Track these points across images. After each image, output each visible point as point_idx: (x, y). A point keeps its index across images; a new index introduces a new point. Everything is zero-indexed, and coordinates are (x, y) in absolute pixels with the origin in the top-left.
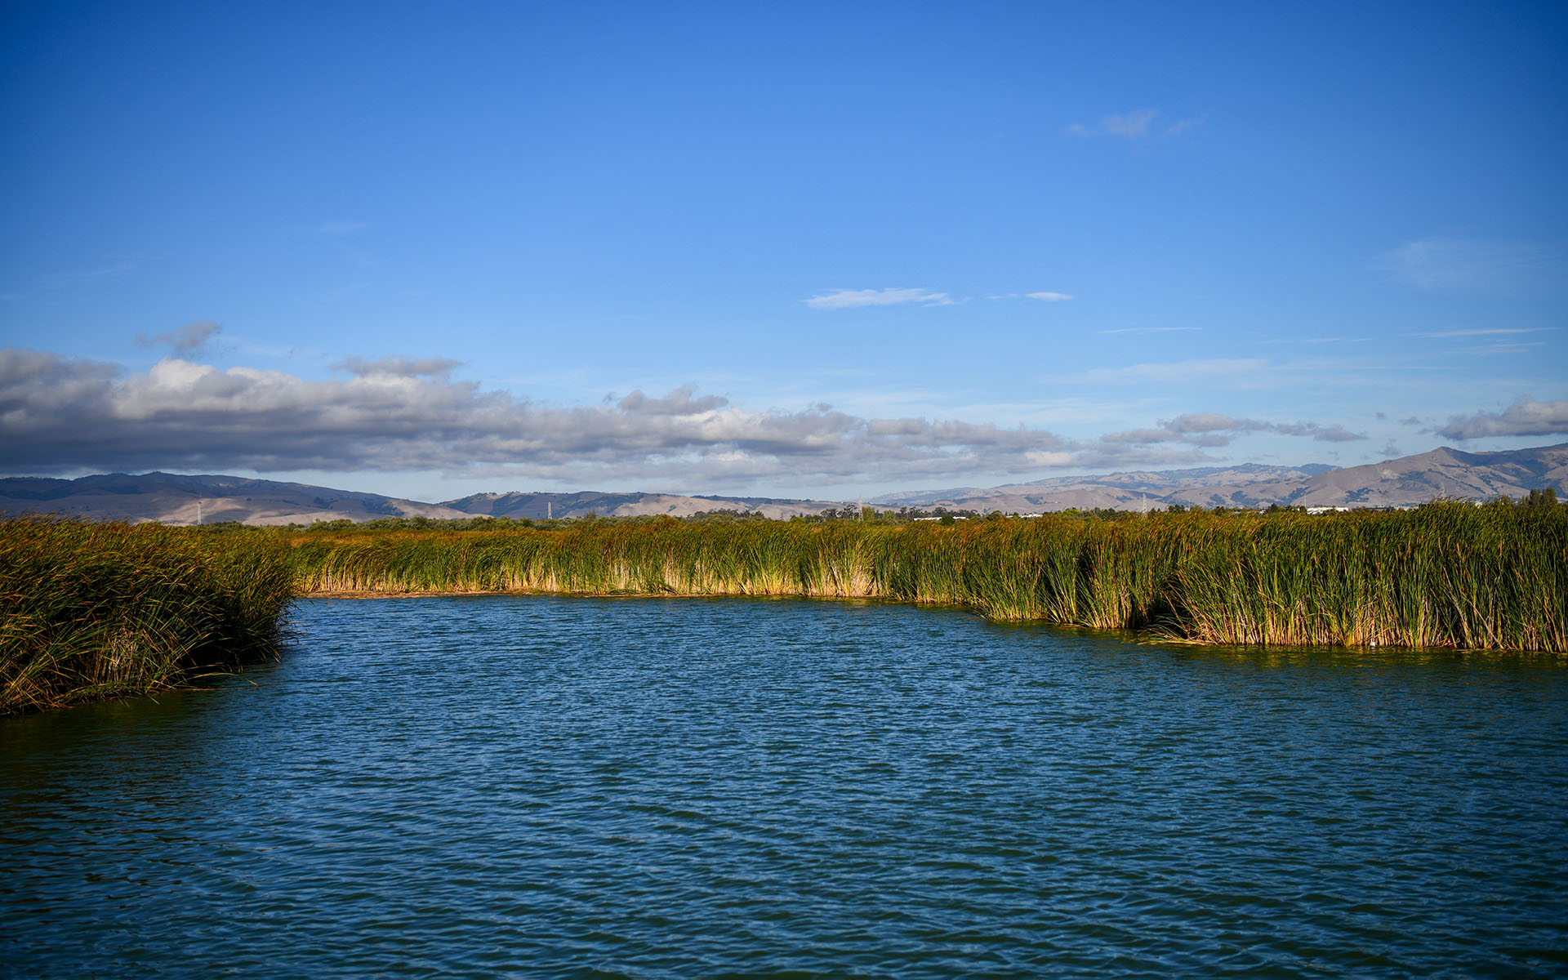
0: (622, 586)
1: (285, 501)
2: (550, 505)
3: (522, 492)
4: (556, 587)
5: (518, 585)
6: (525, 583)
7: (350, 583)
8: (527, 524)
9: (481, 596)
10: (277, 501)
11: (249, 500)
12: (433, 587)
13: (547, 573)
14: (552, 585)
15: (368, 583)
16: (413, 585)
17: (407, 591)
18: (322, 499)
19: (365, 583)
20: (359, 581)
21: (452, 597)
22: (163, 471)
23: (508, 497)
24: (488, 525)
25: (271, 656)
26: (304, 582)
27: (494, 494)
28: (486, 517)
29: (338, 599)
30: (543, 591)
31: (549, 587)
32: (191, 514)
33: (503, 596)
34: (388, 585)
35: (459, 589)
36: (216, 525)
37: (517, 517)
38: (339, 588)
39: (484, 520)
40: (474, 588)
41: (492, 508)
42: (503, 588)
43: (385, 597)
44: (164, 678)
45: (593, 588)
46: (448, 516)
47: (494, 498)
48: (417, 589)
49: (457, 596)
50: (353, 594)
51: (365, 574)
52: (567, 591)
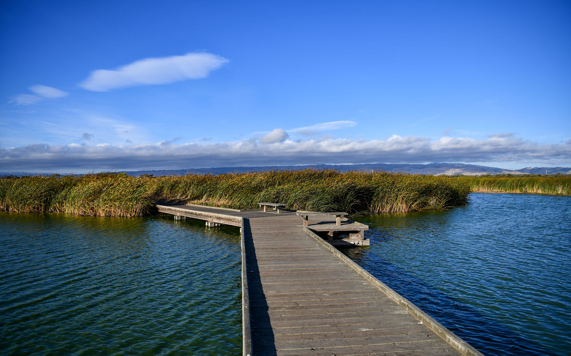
0: (560, 192)
1: (474, 169)
2: (546, 171)
3: (539, 167)
4: (541, 192)
5: (530, 191)
6: (532, 191)
7: (487, 189)
8: (539, 176)
9: (520, 194)
10: (472, 169)
11: (466, 169)
12: (507, 191)
13: (538, 189)
14: (540, 191)
15: (491, 189)
16: (502, 190)
17: (501, 192)
18: (483, 169)
19: (490, 190)
20: (489, 189)
21: (512, 193)
22: (445, 162)
23: (534, 169)
24: (528, 176)
25: (464, 204)
26: (475, 189)
27: (530, 168)
28: (528, 174)
29: (483, 193)
30: (537, 193)
31: (539, 192)
32: (450, 173)
33: (526, 194)
34: (496, 190)
35: (514, 192)
36: (458, 175)
37: (536, 174)
38: (484, 190)
39: (527, 175)
40: (518, 191)
41: (530, 171)
42: (526, 192)
43: (495, 193)
44: (441, 207)
45: (551, 193)
46: (518, 173)
47: (531, 169)
48: (503, 191)
49: (514, 194)
50: (487, 192)
51: (490, 187)
52: (544, 193)
